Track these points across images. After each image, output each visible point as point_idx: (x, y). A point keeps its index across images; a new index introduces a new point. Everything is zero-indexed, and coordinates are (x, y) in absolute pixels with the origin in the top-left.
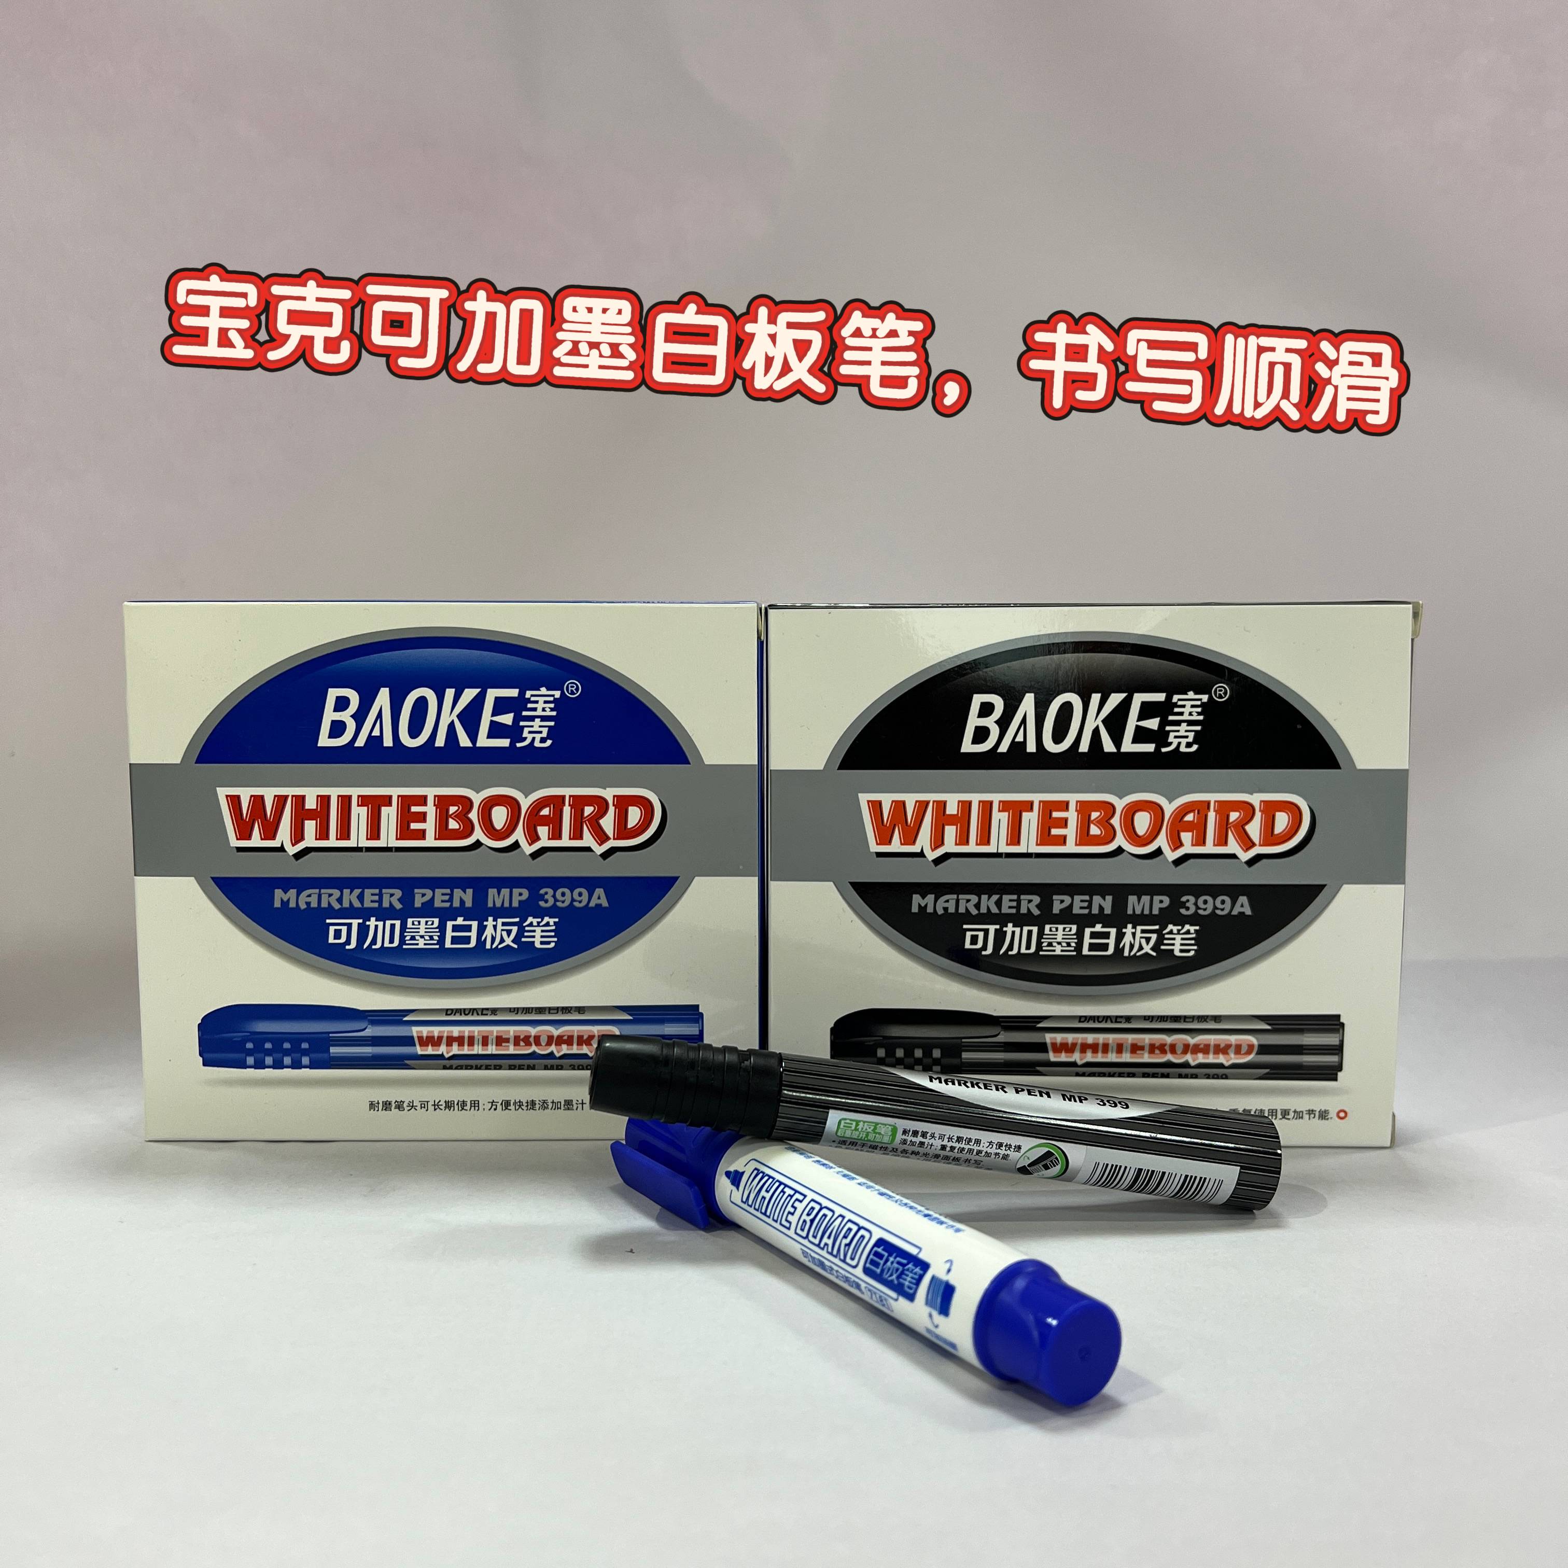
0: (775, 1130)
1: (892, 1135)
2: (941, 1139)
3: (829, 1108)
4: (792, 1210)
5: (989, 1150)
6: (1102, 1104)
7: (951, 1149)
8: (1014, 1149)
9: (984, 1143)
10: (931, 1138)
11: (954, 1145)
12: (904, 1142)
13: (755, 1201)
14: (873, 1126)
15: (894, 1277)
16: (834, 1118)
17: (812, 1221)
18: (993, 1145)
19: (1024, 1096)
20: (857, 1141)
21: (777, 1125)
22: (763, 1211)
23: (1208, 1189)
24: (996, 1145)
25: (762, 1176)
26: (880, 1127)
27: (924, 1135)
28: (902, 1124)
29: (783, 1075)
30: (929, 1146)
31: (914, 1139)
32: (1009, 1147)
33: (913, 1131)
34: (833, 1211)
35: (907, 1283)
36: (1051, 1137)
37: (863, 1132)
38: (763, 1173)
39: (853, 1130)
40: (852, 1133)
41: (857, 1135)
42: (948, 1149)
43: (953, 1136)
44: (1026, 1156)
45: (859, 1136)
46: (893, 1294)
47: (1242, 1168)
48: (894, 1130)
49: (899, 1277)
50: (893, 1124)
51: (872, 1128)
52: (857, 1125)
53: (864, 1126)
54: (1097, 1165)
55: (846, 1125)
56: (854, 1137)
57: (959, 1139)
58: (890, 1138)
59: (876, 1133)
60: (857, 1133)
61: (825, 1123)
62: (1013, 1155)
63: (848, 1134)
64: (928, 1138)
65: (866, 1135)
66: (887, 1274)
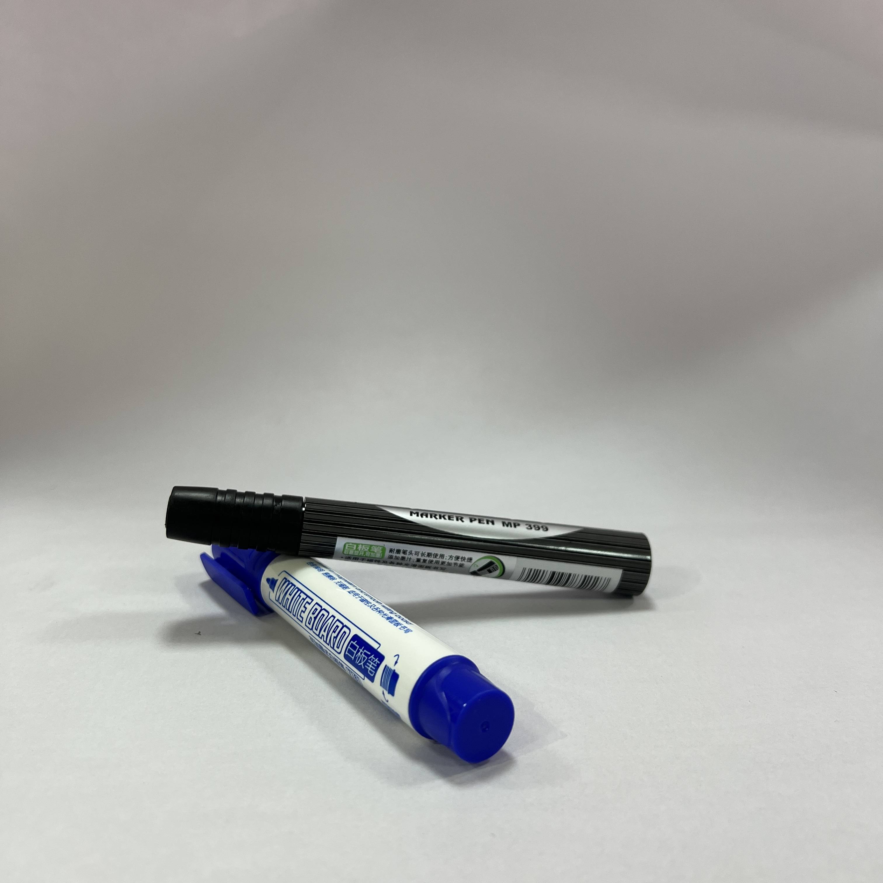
0: (299, 551)
1: (382, 553)
2: (417, 554)
3: (337, 536)
4: (304, 610)
5: (450, 561)
6: (529, 528)
7: (424, 561)
8: (467, 560)
9: (446, 557)
10: (409, 554)
11: (426, 558)
12: (391, 557)
13: (283, 599)
14: (368, 547)
15: (362, 663)
16: (341, 543)
17: (315, 618)
18: (452, 558)
19: (476, 523)
20: (358, 557)
21: (300, 548)
22: (287, 608)
23: (599, 586)
24: (455, 558)
25: (289, 583)
26: (374, 548)
27: (405, 552)
28: (389, 545)
29: (305, 514)
30: (409, 559)
31: (398, 555)
32: (463, 559)
33: (397, 550)
34: (328, 613)
35: (369, 669)
36: (492, 552)
37: (362, 551)
38: (289, 581)
39: (355, 550)
40: (354, 552)
41: (358, 553)
42: (422, 561)
43: (425, 552)
44: (475, 564)
45: (359, 554)
46: (362, 676)
47: (624, 570)
48: (384, 549)
49: (365, 664)
50: (382, 545)
51: (368, 548)
52: (357, 547)
53: (362, 547)
54: (524, 569)
55: (349, 547)
56: (356, 554)
57: (429, 555)
58: (381, 555)
59: (371, 552)
60: (358, 552)
61: (334, 546)
62: (466, 564)
63: (351, 553)
64: (408, 554)
65: (364, 553)
66: (357, 661)
